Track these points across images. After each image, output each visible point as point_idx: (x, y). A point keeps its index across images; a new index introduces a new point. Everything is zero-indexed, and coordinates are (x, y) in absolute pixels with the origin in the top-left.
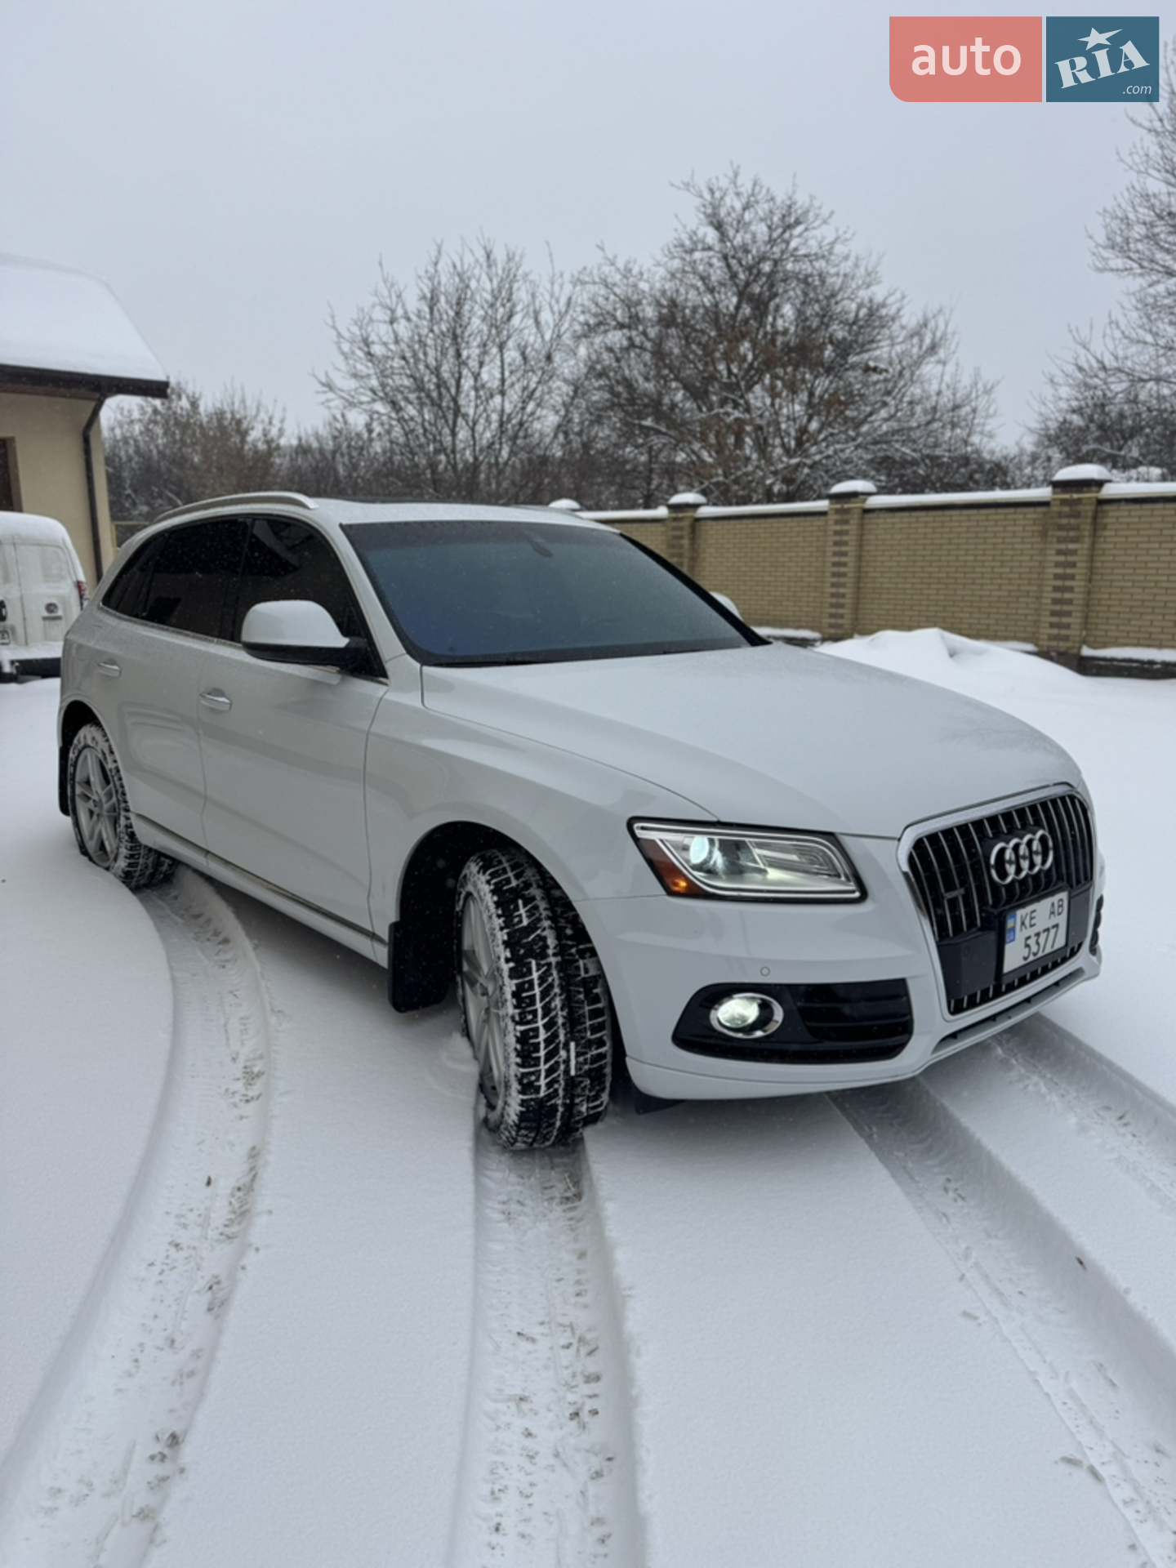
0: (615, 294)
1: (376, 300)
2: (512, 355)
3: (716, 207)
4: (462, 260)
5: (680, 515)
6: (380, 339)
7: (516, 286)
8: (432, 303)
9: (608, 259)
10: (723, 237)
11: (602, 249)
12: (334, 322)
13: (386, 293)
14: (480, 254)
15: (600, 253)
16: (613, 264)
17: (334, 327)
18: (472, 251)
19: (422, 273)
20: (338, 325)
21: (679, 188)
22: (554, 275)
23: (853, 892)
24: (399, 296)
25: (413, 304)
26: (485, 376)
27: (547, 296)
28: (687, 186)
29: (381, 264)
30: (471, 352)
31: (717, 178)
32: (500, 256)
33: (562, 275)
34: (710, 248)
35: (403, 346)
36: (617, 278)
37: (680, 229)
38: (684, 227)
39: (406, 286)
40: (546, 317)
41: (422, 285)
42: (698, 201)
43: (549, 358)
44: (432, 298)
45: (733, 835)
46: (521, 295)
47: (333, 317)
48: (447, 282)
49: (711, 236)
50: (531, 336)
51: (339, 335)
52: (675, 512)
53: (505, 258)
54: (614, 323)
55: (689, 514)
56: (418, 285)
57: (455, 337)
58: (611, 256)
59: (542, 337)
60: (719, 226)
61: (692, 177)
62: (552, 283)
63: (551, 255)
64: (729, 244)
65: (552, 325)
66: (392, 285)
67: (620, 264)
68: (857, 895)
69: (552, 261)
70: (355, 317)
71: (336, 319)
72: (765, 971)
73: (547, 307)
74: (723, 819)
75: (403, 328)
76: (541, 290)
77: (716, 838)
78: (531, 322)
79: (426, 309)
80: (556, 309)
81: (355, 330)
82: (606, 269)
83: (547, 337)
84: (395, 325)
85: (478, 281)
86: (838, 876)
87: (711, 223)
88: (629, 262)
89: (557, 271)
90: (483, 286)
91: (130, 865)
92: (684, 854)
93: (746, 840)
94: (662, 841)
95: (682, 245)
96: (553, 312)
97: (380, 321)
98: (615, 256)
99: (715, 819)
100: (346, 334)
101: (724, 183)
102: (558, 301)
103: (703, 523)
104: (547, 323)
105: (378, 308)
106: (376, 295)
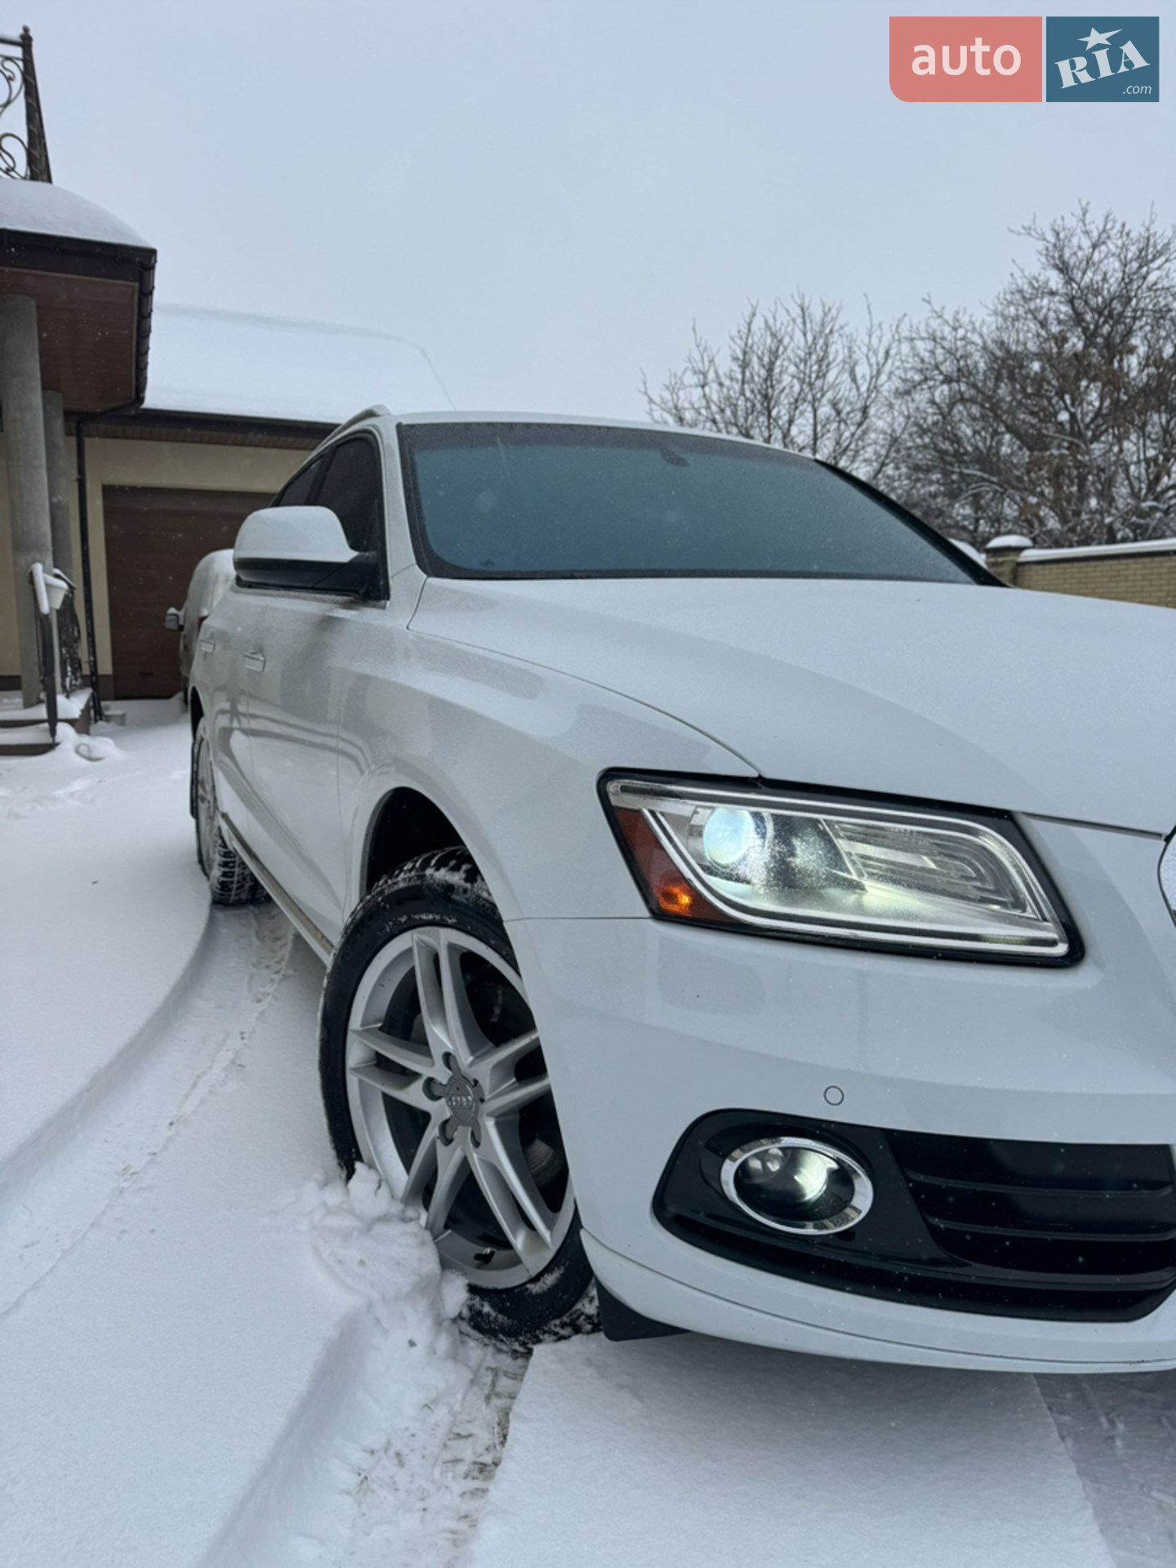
0: (943, 348)
1: (690, 366)
2: (825, 410)
3: (1059, 247)
4: (774, 317)
5: (1000, 559)
6: (693, 405)
7: (831, 340)
8: (745, 365)
9: (936, 312)
10: (1070, 280)
11: (929, 302)
12: (646, 388)
13: (698, 358)
14: (796, 311)
15: (928, 307)
16: (940, 317)
17: (646, 393)
18: (787, 311)
19: (735, 333)
20: (650, 393)
21: (1019, 233)
22: (872, 327)
23: (1052, 943)
24: (711, 361)
25: (726, 365)
26: (794, 431)
27: (865, 350)
28: (1028, 230)
29: (694, 329)
30: (781, 411)
31: (1063, 218)
32: (816, 313)
33: (880, 325)
34: (1052, 293)
35: (714, 408)
36: (947, 330)
37: (1017, 274)
38: (1022, 271)
39: (719, 350)
40: (862, 370)
41: (733, 346)
42: (1041, 245)
43: (865, 411)
44: (744, 360)
45: (797, 807)
46: (838, 351)
47: (645, 383)
48: (761, 341)
49: (1055, 280)
50: (846, 388)
51: (651, 401)
52: (993, 556)
53: (821, 314)
54: (941, 377)
55: (1011, 558)
56: (730, 347)
57: (766, 397)
58: (938, 309)
59: (858, 389)
60: (1064, 268)
61: (1034, 221)
62: (870, 336)
63: (868, 307)
64: (1075, 286)
65: (868, 378)
66: (705, 349)
67: (949, 316)
68: (1061, 949)
69: (870, 313)
70: (667, 383)
71: (648, 385)
72: (834, 1096)
73: (865, 359)
74: (770, 774)
75: (713, 391)
76: (858, 342)
77: (766, 812)
78: (846, 376)
79: (738, 370)
80: (873, 360)
81: (667, 395)
82: (935, 324)
83: (863, 389)
84: (707, 389)
85: (792, 338)
86: (1019, 904)
87: (1056, 267)
88: (957, 312)
89: (876, 322)
90: (796, 343)
91: (225, 874)
92: (693, 842)
93: (821, 817)
94: (653, 813)
95: (1021, 291)
96: (870, 365)
97: (691, 386)
98: (943, 308)
99: (752, 773)
100: (658, 400)
101: (1071, 222)
102: (876, 354)
103: (1027, 567)
104: (864, 377)
105: (689, 373)
106: (690, 362)
